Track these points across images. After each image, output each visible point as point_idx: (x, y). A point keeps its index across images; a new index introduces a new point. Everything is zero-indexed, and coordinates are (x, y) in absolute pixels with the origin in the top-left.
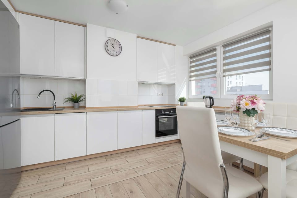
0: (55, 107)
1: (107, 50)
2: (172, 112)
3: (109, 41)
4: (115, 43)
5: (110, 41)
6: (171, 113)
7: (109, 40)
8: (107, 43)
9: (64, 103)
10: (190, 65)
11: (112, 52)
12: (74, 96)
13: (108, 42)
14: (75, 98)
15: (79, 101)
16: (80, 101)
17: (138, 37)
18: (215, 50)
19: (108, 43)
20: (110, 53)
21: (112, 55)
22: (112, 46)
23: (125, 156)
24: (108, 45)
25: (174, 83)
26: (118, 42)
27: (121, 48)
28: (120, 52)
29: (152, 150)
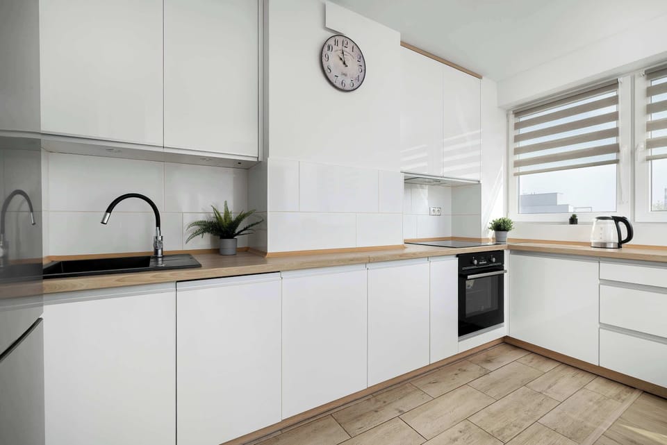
0: (160, 251)
1: (327, 71)
2: (494, 260)
3: (331, 42)
4: (348, 50)
5: (336, 43)
6: (491, 265)
7: (333, 39)
8: (326, 48)
9: (189, 240)
10: (513, 133)
11: (340, 78)
12: (222, 215)
13: (329, 43)
14: (225, 224)
15: (237, 231)
16: (238, 234)
17: (404, 44)
18: (613, 84)
19: (329, 47)
20: (333, 79)
21: (340, 87)
22: (341, 59)
23: (397, 409)
24: (329, 53)
25: (479, 181)
26: (355, 47)
27: (363, 68)
28: (361, 79)
29: (456, 377)
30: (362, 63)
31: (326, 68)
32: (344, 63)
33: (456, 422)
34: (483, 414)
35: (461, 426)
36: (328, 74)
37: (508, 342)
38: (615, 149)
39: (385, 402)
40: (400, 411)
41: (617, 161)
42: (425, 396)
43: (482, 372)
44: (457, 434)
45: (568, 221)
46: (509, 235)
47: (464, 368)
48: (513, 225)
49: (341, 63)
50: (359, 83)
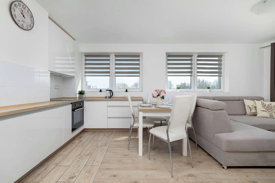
2: (81, 104)
3: (17, 3)
4: (26, 11)
5: (19, 5)
6: (81, 106)
8: (14, 5)
10: (84, 62)
11: (21, 23)
13: (15, 3)
18: (108, 56)
21: (21, 27)
22: (22, 14)
23: (54, 164)
24: (15, 8)
25: (74, 77)
26: (29, 11)
27: (33, 21)
28: (32, 26)
29: (72, 146)
30: (32, 20)
31: (13, 15)
32: (24, 16)
33: (77, 157)
34: (84, 151)
35: (79, 157)
36: (14, 18)
37: (85, 131)
38: (109, 72)
39: (48, 165)
40: (56, 164)
41: (109, 76)
42: (64, 156)
43: (80, 141)
44: (79, 159)
45: (99, 91)
46: (84, 96)
47: (73, 142)
48: (85, 92)
49: (22, 16)
50: (31, 28)
